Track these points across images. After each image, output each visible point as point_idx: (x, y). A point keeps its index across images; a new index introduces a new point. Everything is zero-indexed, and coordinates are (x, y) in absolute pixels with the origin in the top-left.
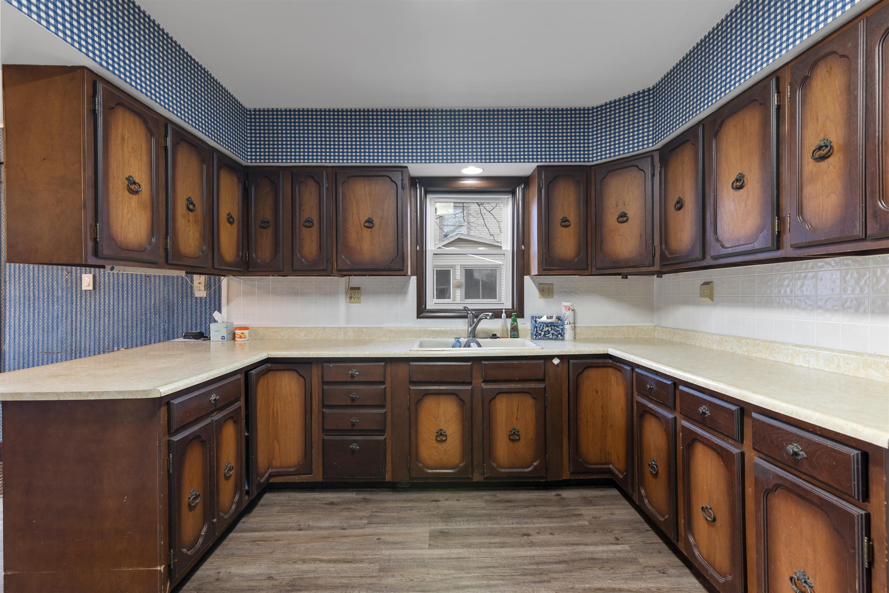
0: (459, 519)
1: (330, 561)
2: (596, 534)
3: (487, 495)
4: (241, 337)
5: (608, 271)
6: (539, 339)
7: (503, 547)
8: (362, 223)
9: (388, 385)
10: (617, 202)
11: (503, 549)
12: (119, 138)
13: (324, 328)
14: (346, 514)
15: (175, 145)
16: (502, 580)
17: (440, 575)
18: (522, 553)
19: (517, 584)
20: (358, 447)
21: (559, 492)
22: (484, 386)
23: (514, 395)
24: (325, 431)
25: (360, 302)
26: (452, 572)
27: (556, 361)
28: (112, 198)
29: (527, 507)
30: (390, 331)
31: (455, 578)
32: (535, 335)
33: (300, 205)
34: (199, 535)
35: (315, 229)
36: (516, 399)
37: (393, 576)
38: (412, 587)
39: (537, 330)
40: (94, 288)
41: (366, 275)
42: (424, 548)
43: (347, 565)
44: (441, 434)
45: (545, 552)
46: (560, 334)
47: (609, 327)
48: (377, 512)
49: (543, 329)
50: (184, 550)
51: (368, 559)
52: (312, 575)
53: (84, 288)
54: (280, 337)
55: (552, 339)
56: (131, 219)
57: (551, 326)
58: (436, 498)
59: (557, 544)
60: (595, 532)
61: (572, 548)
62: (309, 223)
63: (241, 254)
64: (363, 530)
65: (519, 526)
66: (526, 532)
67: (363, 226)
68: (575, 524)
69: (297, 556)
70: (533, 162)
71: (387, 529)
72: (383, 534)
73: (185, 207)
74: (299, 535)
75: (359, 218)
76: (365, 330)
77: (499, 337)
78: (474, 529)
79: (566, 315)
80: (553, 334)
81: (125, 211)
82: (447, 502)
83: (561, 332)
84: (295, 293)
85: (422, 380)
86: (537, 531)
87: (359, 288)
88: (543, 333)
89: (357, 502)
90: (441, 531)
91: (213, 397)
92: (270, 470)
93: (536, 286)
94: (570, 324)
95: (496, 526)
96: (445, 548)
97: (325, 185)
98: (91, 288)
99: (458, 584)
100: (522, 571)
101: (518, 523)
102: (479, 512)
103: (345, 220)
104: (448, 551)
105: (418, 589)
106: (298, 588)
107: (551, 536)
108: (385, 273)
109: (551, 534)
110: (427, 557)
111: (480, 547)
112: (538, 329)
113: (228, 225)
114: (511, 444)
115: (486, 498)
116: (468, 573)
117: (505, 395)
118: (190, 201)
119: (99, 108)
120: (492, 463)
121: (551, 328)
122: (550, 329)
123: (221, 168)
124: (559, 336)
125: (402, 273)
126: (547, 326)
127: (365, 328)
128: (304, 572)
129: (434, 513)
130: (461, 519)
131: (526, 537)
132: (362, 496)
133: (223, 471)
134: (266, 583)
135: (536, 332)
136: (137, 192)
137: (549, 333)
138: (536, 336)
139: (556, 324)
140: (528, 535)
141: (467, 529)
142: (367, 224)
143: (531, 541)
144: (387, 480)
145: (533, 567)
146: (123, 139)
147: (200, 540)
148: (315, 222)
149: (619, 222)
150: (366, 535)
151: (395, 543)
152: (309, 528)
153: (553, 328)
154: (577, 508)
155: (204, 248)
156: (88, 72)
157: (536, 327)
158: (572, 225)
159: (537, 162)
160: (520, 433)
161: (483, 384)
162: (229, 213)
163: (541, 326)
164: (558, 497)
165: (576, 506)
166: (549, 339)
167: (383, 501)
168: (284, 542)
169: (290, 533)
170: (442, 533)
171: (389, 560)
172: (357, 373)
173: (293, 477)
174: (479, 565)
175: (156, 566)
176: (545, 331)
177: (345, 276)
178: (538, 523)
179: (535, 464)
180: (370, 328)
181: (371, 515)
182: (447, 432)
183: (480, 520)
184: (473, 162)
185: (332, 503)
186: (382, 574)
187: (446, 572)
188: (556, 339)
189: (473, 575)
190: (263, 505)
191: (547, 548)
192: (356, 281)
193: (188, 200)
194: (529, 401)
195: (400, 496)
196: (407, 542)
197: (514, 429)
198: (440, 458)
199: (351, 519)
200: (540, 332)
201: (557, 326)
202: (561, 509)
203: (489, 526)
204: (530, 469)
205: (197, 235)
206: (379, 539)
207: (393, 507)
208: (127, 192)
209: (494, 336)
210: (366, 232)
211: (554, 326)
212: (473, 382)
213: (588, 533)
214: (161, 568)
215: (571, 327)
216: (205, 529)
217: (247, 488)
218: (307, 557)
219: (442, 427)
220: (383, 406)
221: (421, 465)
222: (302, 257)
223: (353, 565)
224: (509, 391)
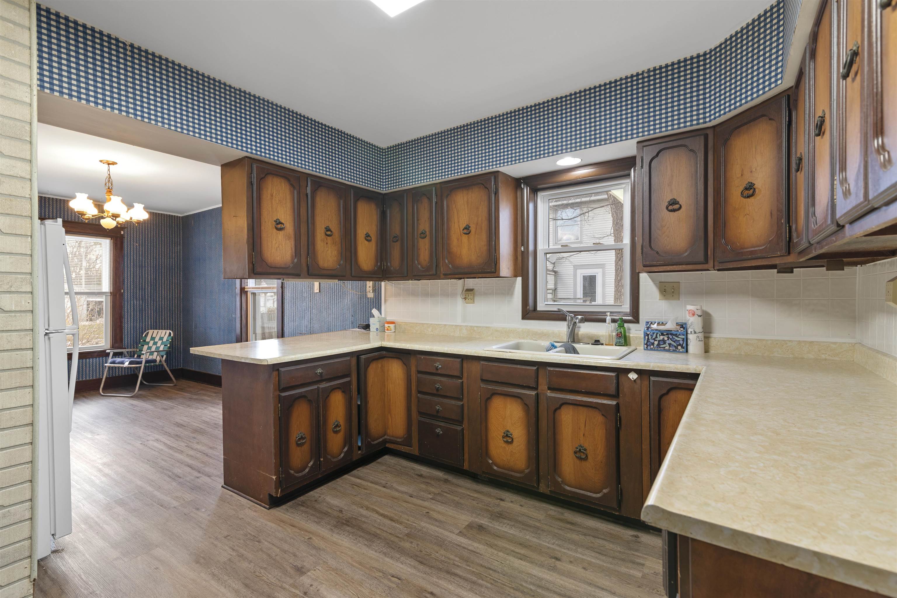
0: (506, 521)
1: (382, 515)
2: (640, 589)
3: (553, 510)
4: (388, 330)
5: (735, 265)
6: (651, 349)
7: (521, 559)
8: (461, 230)
9: (465, 380)
10: (742, 171)
11: (520, 560)
12: (269, 196)
13: (445, 325)
14: (423, 486)
15: (314, 192)
16: (491, 584)
17: (445, 557)
18: (534, 571)
19: (501, 593)
20: (441, 432)
21: (640, 534)
22: (549, 394)
23: (581, 408)
24: (421, 413)
25: (474, 302)
26: (457, 559)
27: (633, 376)
28: (264, 235)
29: (585, 535)
30: (497, 331)
31: (454, 564)
32: (646, 344)
33: (418, 220)
34: (307, 466)
35: (427, 240)
36: (583, 413)
37: (411, 543)
38: (416, 556)
39: (648, 338)
40: (320, 291)
41: (476, 278)
42: (454, 533)
43: (389, 522)
44: (507, 436)
45: (558, 580)
46: (680, 345)
47: (767, 340)
48: (445, 492)
49: (656, 337)
50: (292, 472)
51: (406, 524)
52: (363, 519)
53: (315, 291)
54: (415, 331)
55: (668, 351)
56: (278, 247)
57: (667, 334)
58: (503, 497)
59: (581, 580)
60: (639, 587)
61: (593, 589)
62: (423, 235)
63: (379, 264)
64: (423, 502)
65: (557, 548)
66: (559, 555)
67: (462, 233)
68: (623, 569)
69: (367, 503)
70: (632, 138)
71: (440, 508)
72: (434, 510)
73: (323, 234)
74: (380, 490)
75: (459, 226)
76: (475, 329)
77: (602, 344)
78: (511, 534)
79: (690, 322)
80: (670, 344)
81: (274, 242)
82: (511, 504)
83: (681, 342)
84: (426, 294)
85: (490, 379)
86: (572, 560)
87: (472, 290)
88: (656, 343)
89: (439, 479)
90: (481, 525)
91: (319, 371)
92: (386, 437)
93: (656, 286)
94: (695, 333)
95: (535, 540)
96: (470, 539)
97: (434, 200)
98: (318, 291)
99: (451, 570)
100: (517, 585)
101: (558, 545)
102: (531, 522)
103: (449, 229)
104: (470, 542)
105: (419, 559)
106: (350, 524)
107: (583, 570)
108: (480, 275)
109: (584, 568)
110: (449, 539)
111: (500, 551)
112: (650, 337)
113: (366, 242)
114: (578, 462)
115: (550, 512)
116: (468, 566)
117: (571, 407)
118: (328, 229)
119: (255, 181)
120: (557, 477)
121: (668, 338)
122: (666, 339)
123: (358, 200)
124: (679, 347)
125: (495, 275)
126: (662, 334)
127: (476, 327)
128: (362, 515)
129: (490, 509)
130: (508, 522)
131: (553, 560)
132: (447, 477)
133: (331, 425)
134: (336, 513)
135: (648, 342)
136: (281, 229)
137: (665, 343)
138: (647, 346)
139: (675, 333)
140: (557, 559)
141: (505, 532)
142: (465, 231)
143: (555, 566)
144: (464, 468)
145: (532, 587)
146: (272, 196)
147: (307, 470)
148: (428, 233)
149: (745, 197)
150: (422, 507)
151: (436, 520)
152: (391, 488)
153: (670, 337)
154: (646, 556)
155: (342, 262)
156: (248, 159)
157: (648, 335)
158: (683, 208)
159: (637, 137)
160: (588, 452)
161: (549, 391)
162: (367, 233)
163: (654, 333)
164: (634, 539)
165: (645, 554)
166: (665, 350)
167: (458, 486)
168: (368, 492)
169: (377, 487)
170: (481, 528)
171: (420, 530)
172: (440, 366)
173: (400, 446)
174: (483, 564)
175: (272, 475)
176: (659, 341)
177: (460, 279)
178: (580, 553)
179: (605, 491)
180: (480, 327)
181: (439, 493)
182: (513, 434)
183: (523, 529)
184: (566, 152)
185: (421, 476)
186: (405, 538)
187: (452, 557)
188: (674, 351)
189: (471, 568)
190: (378, 463)
191: (564, 578)
192: (470, 283)
193: (326, 228)
194: (598, 419)
195: (476, 486)
196: (446, 523)
197: (581, 446)
198: (508, 459)
199: (423, 491)
200: (652, 341)
201: (676, 335)
202: (622, 550)
203: (528, 537)
204: (598, 495)
205: (335, 253)
206: (428, 513)
207: (462, 493)
208: (275, 230)
209: (597, 342)
210: (465, 238)
211: (671, 334)
212: (539, 388)
213: (629, 584)
214: (274, 477)
215: (698, 337)
216: (311, 463)
217: (360, 444)
218: (372, 507)
219: (508, 429)
220: (461, 400)
221: (490, 462)
222: (419, 264)
223: (394, 524)
224: (575, 402)
